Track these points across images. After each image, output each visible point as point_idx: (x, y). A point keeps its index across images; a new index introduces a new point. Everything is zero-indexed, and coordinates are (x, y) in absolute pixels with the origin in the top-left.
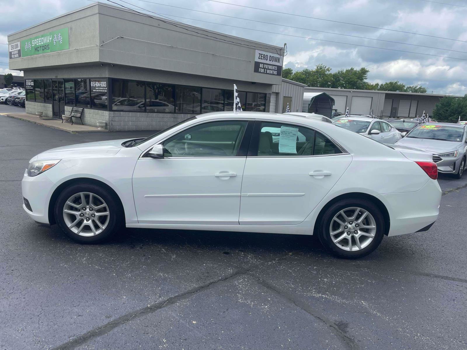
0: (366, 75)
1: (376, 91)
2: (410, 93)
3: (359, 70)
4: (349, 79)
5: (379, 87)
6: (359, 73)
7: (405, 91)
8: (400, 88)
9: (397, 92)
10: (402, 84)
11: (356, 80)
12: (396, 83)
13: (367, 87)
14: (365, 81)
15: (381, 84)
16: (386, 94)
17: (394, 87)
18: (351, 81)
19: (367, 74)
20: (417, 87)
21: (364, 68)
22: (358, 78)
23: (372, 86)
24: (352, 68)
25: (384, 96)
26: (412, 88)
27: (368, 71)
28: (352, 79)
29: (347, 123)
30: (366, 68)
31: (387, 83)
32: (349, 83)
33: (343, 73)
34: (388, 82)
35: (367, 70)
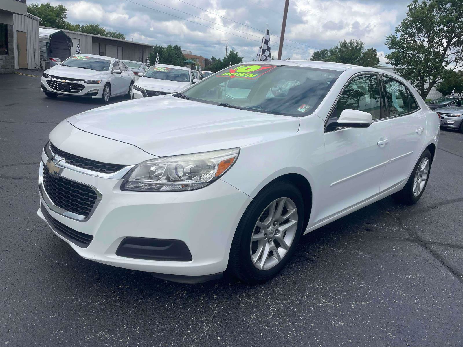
0: (65, 14)
1: (78, 32)
2: (111, 38)
3: (56, 7)
4: (47, 16)
5: (80, 28)
6: (57, 10)
7: (106, 35)
8: (101, 32)
9: (99, 36)
10: (103, 29)
11: (55, 18)
12: (97, 26)
13: (68, 27)
14: (65, 20)
15: (82, 26)
16: (93, 37)
17: (95, 30)
18: (50, 19)
19: (66, 12)
20: (116, 33)
21: (62, 5)
22: (57, 16)
23: (73, 26)
24: (48, 3)
25: (91, 40)
26: (112, 33)
27: (66, 10)
28: (51, 16)
29: (85, 59)
30: (63, 6)
31: (87, 26)
32: (47, 21)
33: (38, 8)
34: (89, 25)
35: (65, 8)
